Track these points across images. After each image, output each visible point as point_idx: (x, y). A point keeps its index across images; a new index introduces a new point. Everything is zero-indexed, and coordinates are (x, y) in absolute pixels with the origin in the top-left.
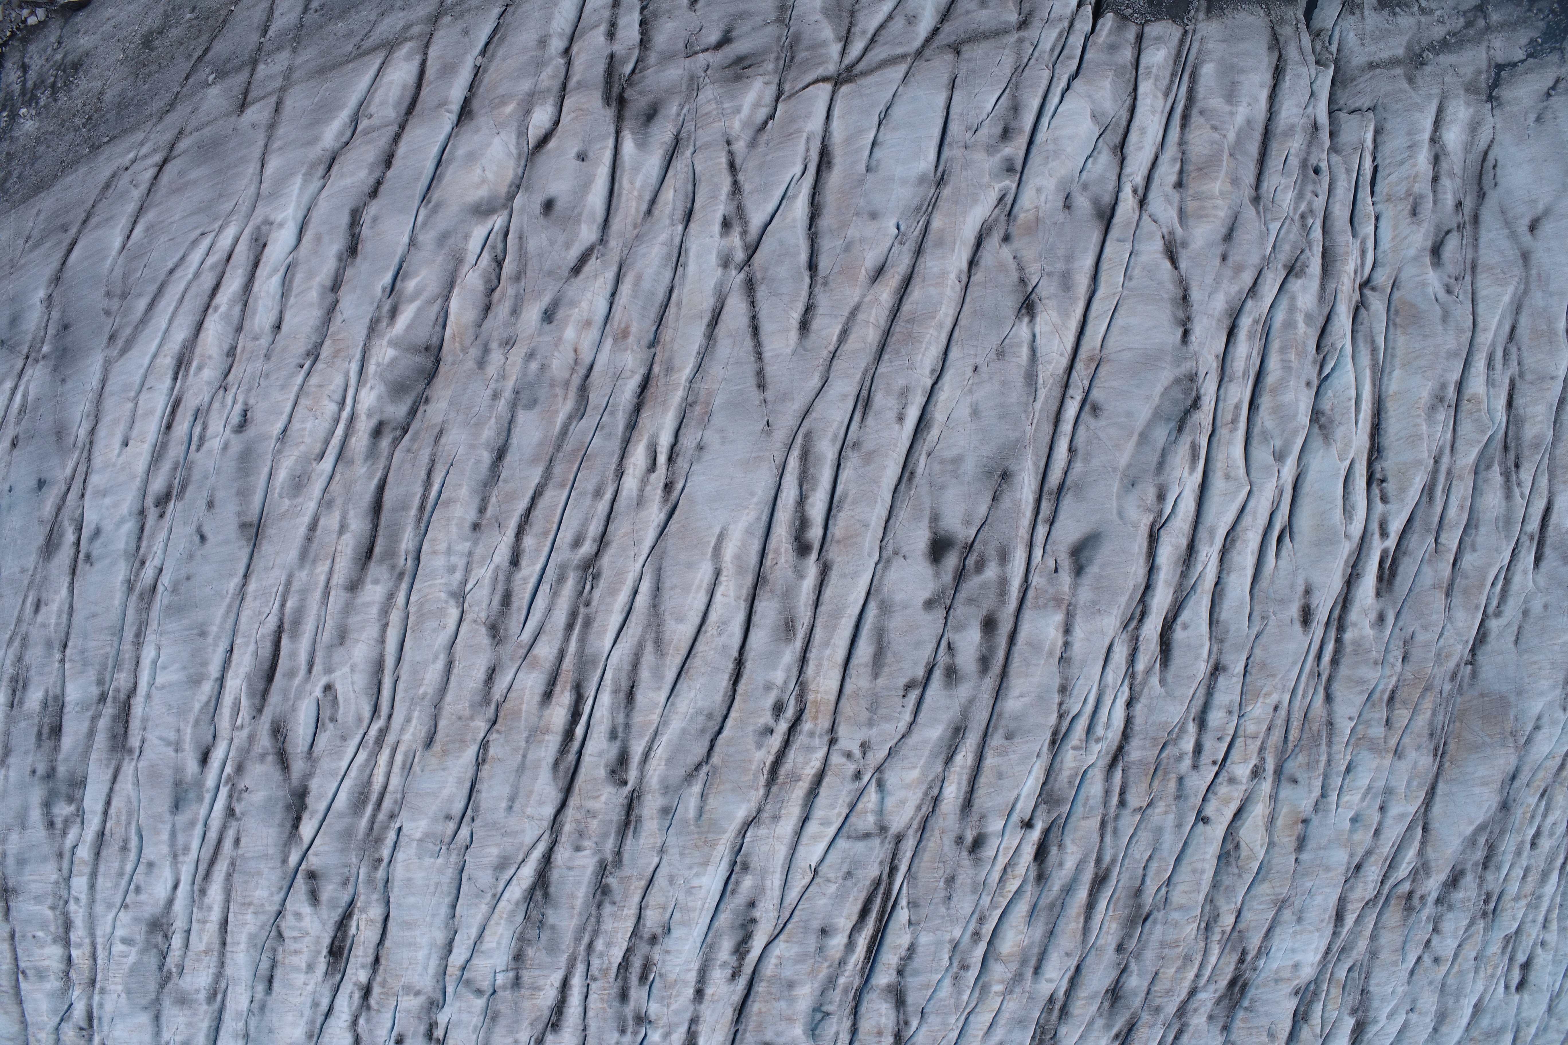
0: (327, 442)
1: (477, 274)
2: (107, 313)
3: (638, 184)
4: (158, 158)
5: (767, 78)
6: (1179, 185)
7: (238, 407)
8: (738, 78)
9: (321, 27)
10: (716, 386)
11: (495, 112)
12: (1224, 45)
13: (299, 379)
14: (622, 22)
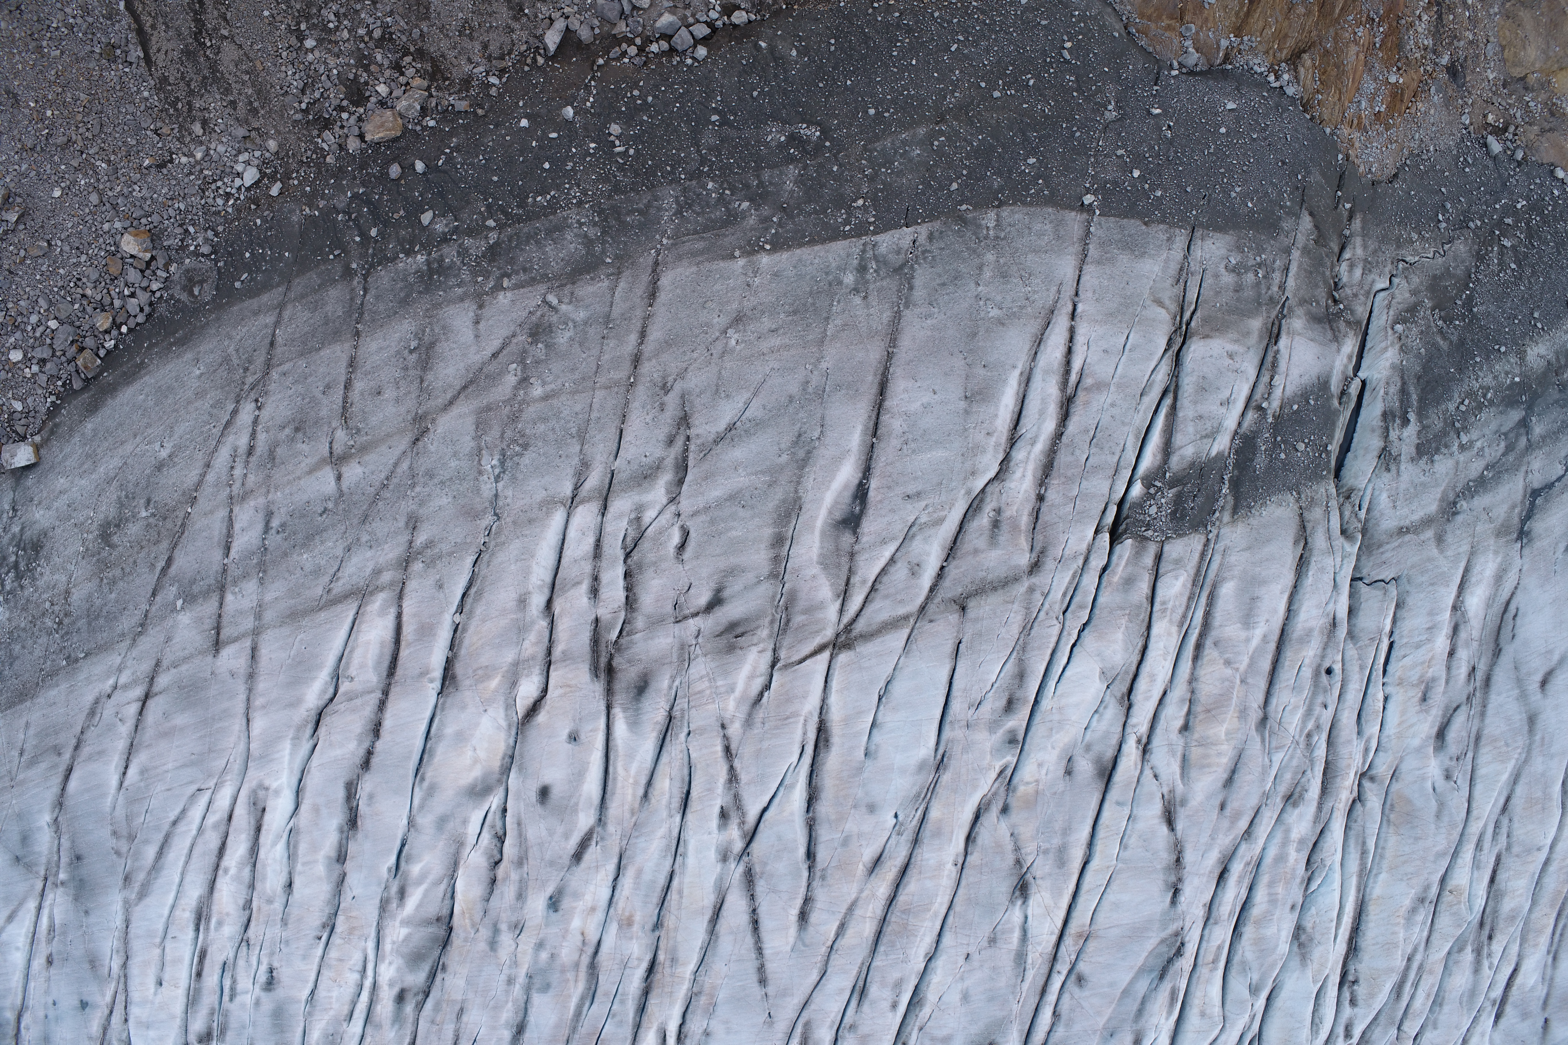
0: (354, 1004)
1: (479, 852)
2: (118, 853)
3: (633, 771)
4: (138, 691)
5: (761, 646)
6: (1185, 728)
7: (264, 968)
8: (731, 649)
9: (285, 554)
10: (720, 982)
11: (481, 686)
12: (1247, 554)
13: (319, 952)
14: (605, 577)
